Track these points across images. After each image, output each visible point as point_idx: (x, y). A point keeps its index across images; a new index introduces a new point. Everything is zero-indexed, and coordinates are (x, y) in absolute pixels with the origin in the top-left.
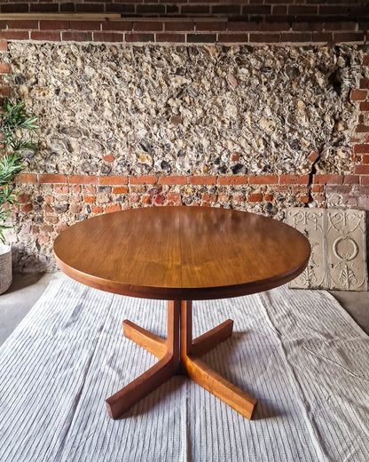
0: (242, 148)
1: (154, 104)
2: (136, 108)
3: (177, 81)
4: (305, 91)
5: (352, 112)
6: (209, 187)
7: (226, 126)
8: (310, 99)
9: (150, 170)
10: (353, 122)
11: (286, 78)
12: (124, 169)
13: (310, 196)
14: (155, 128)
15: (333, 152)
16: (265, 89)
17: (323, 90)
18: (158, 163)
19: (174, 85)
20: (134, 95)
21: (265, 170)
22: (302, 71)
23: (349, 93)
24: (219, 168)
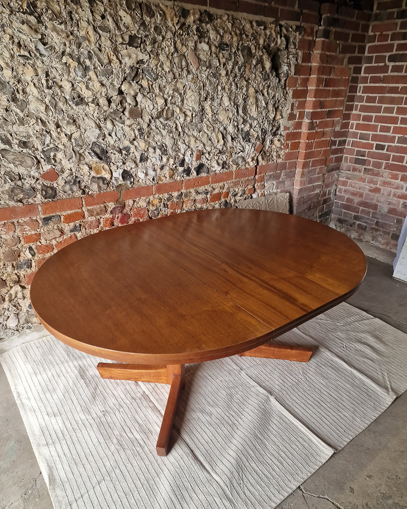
0: (204, 145)
1: (104, 90)
2: (79, 97)
3: (131, 56)
4: (255, 77)
5: (286, 100)
6: (175, 194)
7: (188, 119)
8: (259, 86)
9: (108, 184)
10: (287, 111)
11: (241, 60)
12: (75, 188)
13: (254, 187)
14: (109, 125)
15: (272, 142)
16: (223, 73)
17: (268, 76)
18: (117, 174)
19: (128, 62)
20: (73, 75)
21: (223, 168)
22: (253, 51)
23: (285, 81)
24: (184, 171)
